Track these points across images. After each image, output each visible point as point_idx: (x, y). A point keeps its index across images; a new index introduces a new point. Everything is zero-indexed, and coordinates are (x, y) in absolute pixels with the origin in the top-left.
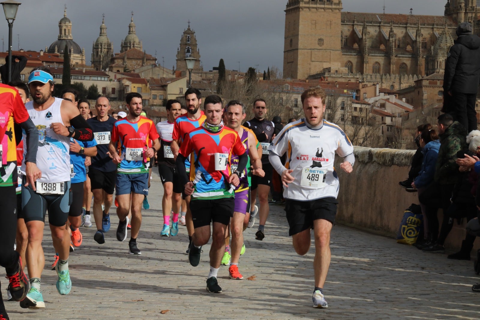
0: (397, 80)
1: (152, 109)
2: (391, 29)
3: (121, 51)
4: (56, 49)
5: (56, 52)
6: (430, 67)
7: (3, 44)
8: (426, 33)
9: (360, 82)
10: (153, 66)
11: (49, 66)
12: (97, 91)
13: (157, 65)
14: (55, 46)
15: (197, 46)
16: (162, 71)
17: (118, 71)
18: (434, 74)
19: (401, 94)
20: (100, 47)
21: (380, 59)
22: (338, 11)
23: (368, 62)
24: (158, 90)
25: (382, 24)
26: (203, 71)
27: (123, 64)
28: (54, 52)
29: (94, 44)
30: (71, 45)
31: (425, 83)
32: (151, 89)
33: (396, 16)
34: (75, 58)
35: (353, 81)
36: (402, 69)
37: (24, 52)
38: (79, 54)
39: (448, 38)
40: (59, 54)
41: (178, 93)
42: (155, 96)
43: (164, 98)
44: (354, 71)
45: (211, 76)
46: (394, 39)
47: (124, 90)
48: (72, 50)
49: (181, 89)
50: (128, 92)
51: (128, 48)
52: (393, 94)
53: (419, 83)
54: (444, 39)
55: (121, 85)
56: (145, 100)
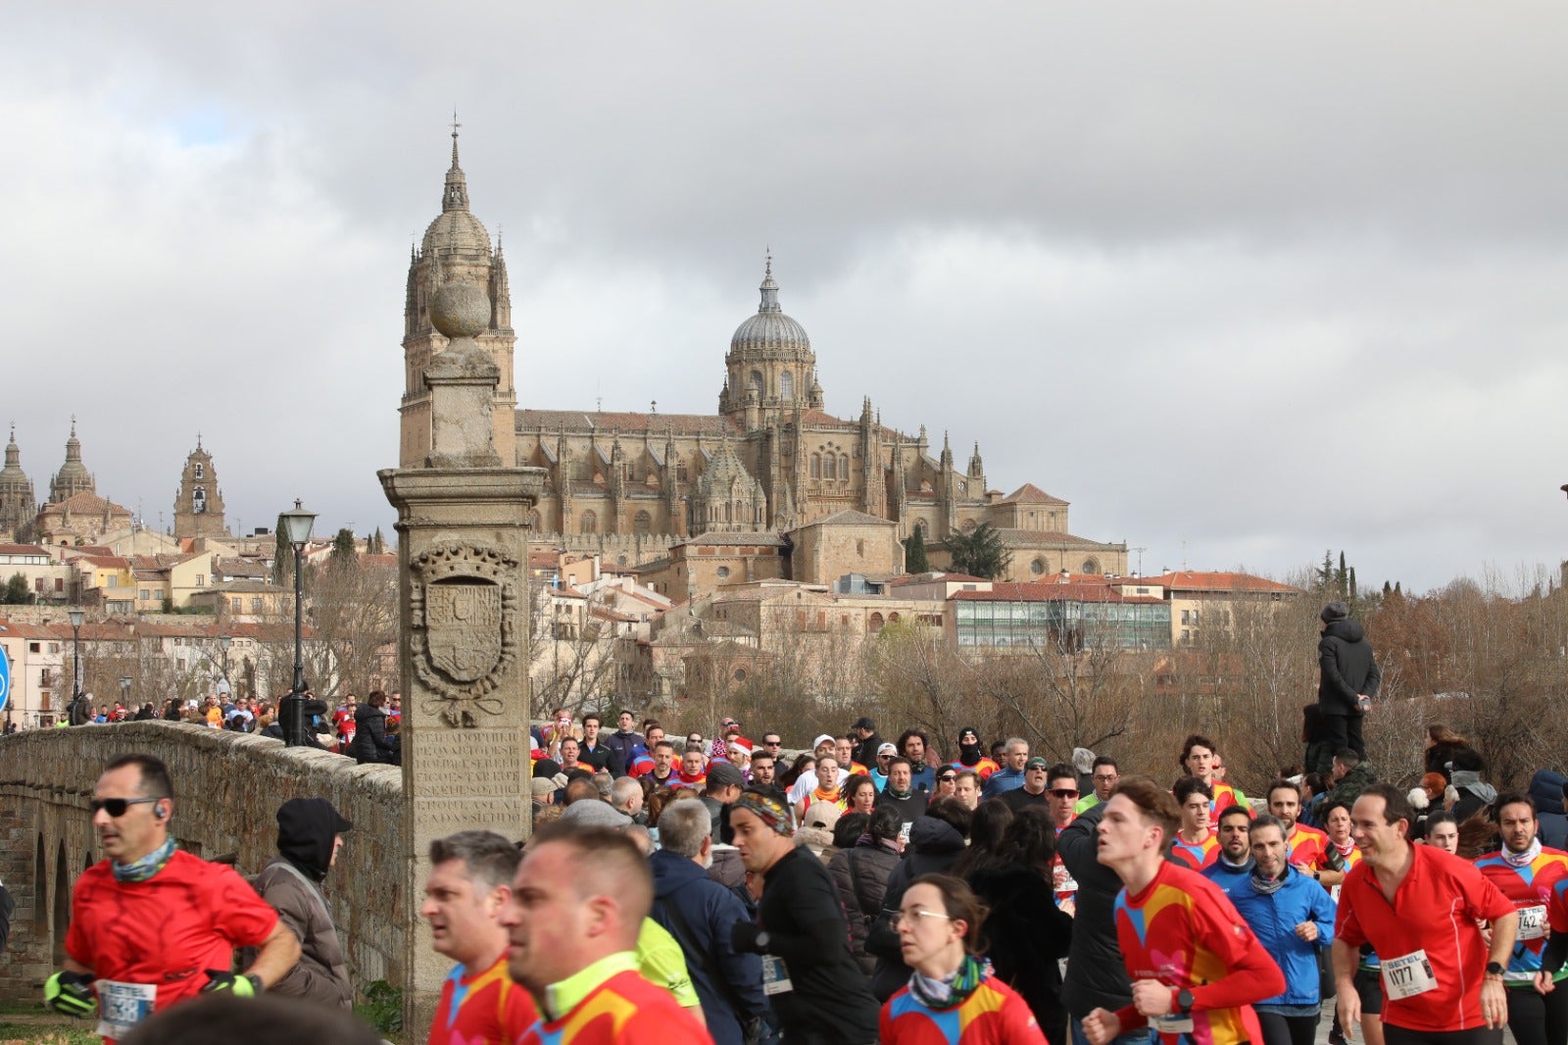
0: (633, 546)
1: (143, 621)
2: (616, 442)
6: (697, 518)
8: (684, 449)
9: (561, 553)
10: (135, 529)
12: (27, 586)
13: (144, 527)
15: (217, 483)
18: (709, 533)
19: (643, 573)
21: (596, 504)
22: (507, 408)
23: (570, 512)
24: (152, 580)
25: (596, 433)
31: (691, 551)
32: (137, 579)
33: (623, 416)
35: (545, 550)
36: (642, 524)
39: (730, 460)
41: (194, 585)
42: (146, 593)
43: (166, 597)
44: (544, 528)
45: (252, 547)
46: (621, 462)
47: (80, 582)
49: (201, 577)
50: (91, 587)
52: (628, 574)
53: (678, 550)
54: (722, 463)
55: (75, 571)
56: (127, 601)
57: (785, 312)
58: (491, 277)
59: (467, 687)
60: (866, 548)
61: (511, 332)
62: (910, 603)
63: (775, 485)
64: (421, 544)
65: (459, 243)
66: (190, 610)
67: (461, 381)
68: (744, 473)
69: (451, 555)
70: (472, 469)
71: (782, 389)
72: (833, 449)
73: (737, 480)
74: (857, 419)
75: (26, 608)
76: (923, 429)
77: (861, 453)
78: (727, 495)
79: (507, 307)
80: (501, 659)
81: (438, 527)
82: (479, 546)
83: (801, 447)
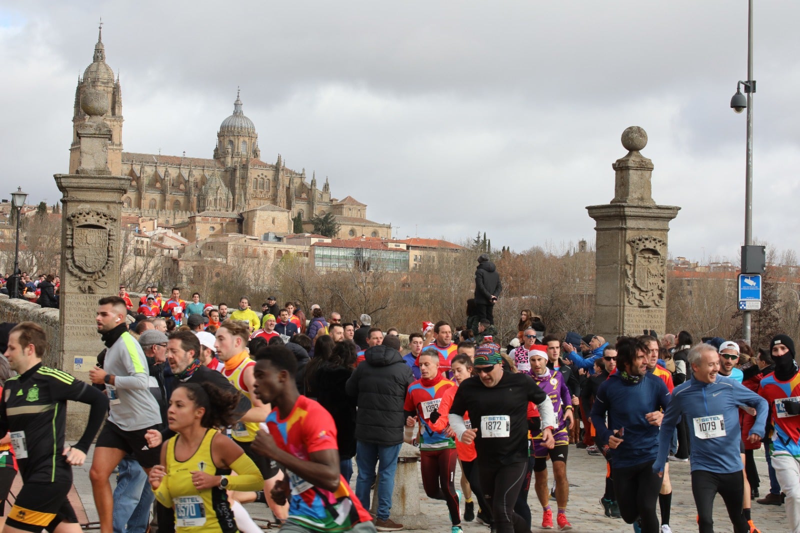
0: (172, 216)
2: (167, 169)
6: (202, 204)
8: (197, 174)
9: (140, 217)
18: (206, 211)
19: (177, 228)
21: (157, 196)
22: (118, 151)
23: (145, 199)
25: (158, 164)
31: (198, 219)
33: (170, 157)
35: (133, 215)
36: (176, 206)
39: (218, 179)
44: (133, 205)
46: (169, 178)
52: (169, 228)
53: (192, 219)
54: (214, 182)
57: (245, 115)
58: (114, 92)
59: (91, 275)
60: (276, 221)
61: (122, 117)
62: (294, 247)
63: (237, 191)
64: (72, 209)
65: (100, 77)
67: (94, 136)
68: (223, 185)
69: (86, 215)
70: (97, 176)
71: (242, 149)
72: (263, 177)
73: (220, 188)
74: (274, 164)
76: (304, 170)
77: (276, 179)
78: (215, 195)
79: (120, 106)
80: (107, 263)
81: (80, 201)
82: (99, 211)
83: (249, 174)
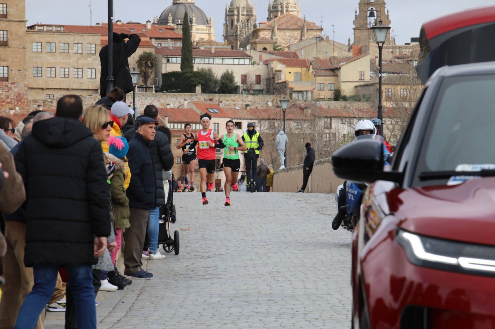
1: (319, 106)
3: (269, 19)
4: (170, 18)
5: (170, 24)
7: (91, 14)
10: (318, 39)
11: (161, 44)
12: (234, 80)
13: (325, 38)
14: (169, 15)
15: (386, 6)
16: (332, 47)
17: (265, 49)
20: (236, 13)
24: (326, 76)
26: (395, 44)
27: (272, 38)
28: (167, 23)
29: (226, 10)
30: (193, 12)
32: (315, 76)
34: (198, 31)
37: (123, 24)
38: (204, 25)
40: (175, 26)
41: (357, 80)
42: (322, 85)
43: (336, 88)
45: (407, 52)
47: (274, 78)
48: (194, 19)
49: (362, 74)
50: (280, 81)
51: (279, 13)
55: (269, 69)
56: (307, 91)
66: (356, 98)
75: (233, 97)
